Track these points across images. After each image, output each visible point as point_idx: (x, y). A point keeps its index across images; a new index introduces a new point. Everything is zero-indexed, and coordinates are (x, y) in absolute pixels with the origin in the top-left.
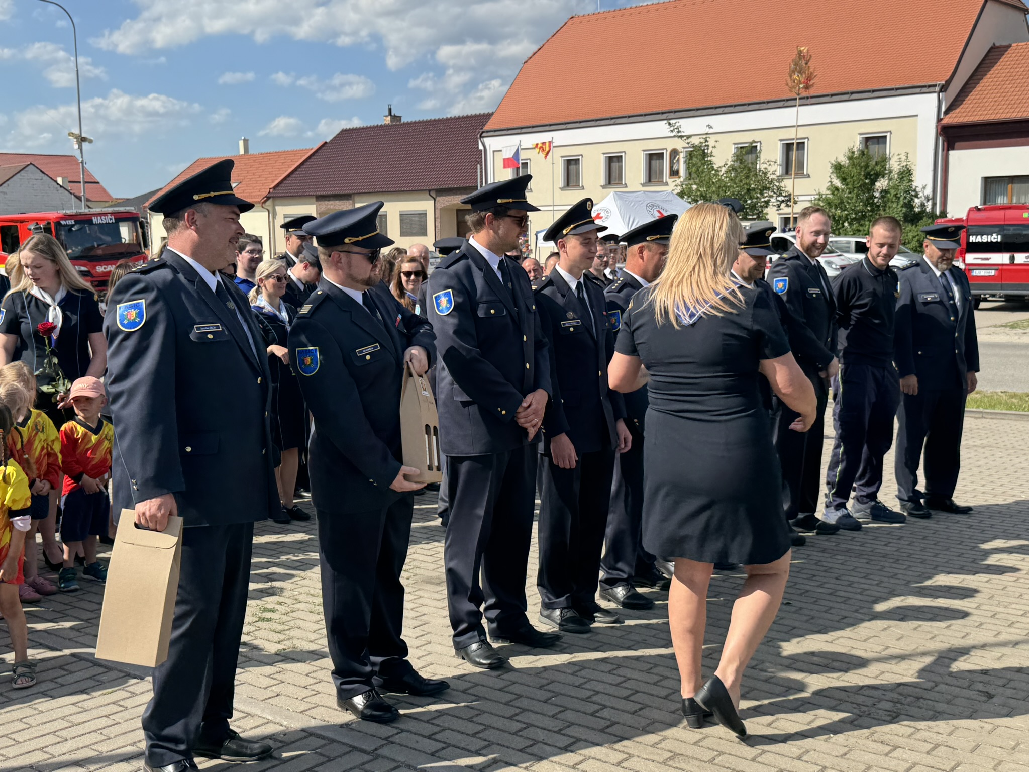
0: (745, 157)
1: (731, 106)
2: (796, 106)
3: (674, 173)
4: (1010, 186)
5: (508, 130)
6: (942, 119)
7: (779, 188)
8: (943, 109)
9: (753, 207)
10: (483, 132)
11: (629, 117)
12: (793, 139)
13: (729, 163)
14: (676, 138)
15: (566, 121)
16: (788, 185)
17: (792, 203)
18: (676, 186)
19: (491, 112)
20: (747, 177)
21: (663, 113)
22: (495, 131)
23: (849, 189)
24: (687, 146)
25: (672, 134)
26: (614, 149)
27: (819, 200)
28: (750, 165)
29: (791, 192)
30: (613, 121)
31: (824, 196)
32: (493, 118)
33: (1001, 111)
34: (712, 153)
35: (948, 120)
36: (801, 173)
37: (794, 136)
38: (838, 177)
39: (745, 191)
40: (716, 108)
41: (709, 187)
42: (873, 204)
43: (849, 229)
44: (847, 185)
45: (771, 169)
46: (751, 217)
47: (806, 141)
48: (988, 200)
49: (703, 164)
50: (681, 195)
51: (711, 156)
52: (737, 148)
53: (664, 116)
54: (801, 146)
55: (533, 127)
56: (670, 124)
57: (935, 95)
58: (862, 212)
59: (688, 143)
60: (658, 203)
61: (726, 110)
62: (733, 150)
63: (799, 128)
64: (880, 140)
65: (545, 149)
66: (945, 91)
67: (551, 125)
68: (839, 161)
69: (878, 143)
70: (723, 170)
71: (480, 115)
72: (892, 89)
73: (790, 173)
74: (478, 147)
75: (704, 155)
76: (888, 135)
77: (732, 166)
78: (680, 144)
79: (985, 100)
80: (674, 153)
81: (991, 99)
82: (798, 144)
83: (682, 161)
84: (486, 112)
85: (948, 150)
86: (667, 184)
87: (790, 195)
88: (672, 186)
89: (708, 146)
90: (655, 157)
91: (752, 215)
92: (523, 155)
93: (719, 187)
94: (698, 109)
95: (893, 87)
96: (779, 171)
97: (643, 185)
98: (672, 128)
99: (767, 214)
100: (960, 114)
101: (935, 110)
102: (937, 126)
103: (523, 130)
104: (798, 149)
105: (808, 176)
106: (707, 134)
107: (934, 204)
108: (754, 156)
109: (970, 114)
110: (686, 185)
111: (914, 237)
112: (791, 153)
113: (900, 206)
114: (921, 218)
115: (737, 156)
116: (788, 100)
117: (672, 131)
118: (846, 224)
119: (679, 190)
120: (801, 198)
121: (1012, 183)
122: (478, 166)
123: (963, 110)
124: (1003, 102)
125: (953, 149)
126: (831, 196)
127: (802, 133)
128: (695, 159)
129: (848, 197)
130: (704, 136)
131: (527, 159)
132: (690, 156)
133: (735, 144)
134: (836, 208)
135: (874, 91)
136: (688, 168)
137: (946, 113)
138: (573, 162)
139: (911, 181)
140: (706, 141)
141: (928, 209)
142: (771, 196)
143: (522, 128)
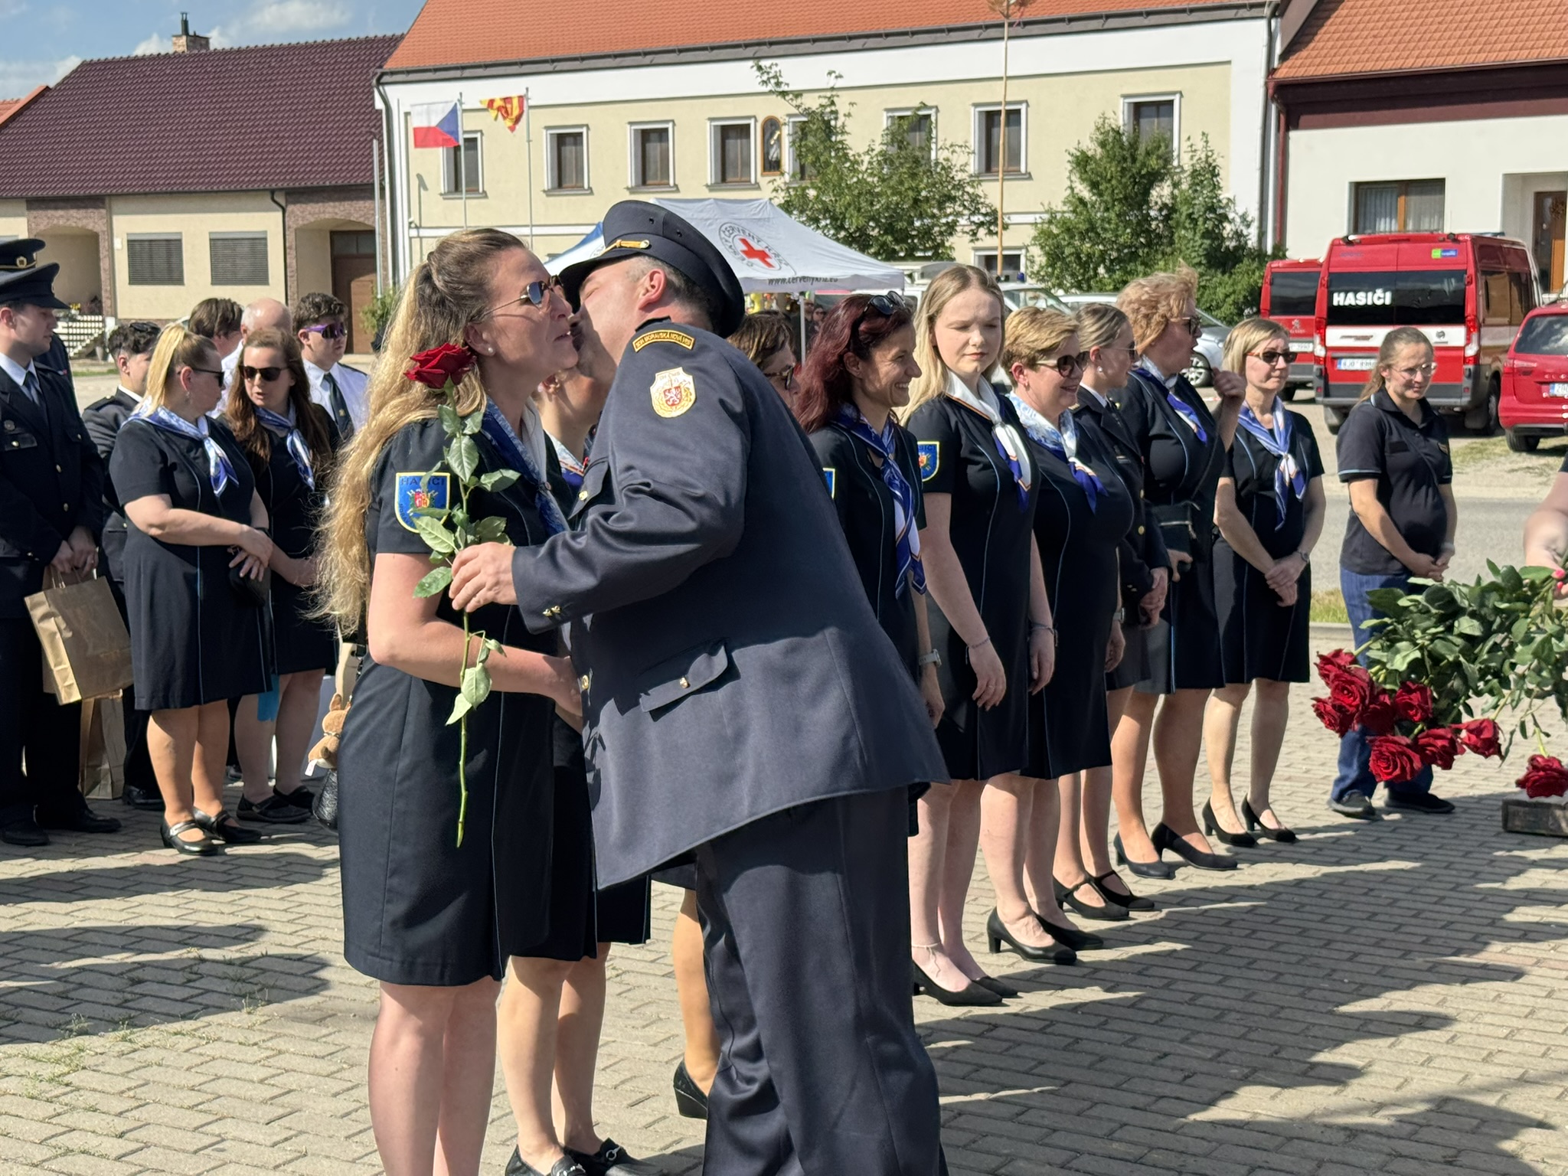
0: (909, 137)
1: (879, 36)
2: (1002, 38)
3: (772, 165)
4: (1402, 200)
5: (436, 70)
6: (1275, 70)
7: (974, 199)
8: (1278, 50)
9: (926, 233)
10: (383, 74)
11: (681, 51)
12: (999, 104)
13: (878, 148)
14: (774, 97)
15: (554, 57)
16: (990, 191)
17: (999, 229)
18: (775, 190)
19: (398, 33)
20: (913, 176)
21: (747, 46)
22: (409, 72)
23: (1106, 202)
24: (795, 111)
25: (765, 89)
26: (651, 115)
27: (1050, 222)
28: (918, 153)
29: (997, 205)
30: (648, 59)
31: (1059, 216)
32: (403, 44)
33: (1385, 55)
34: (844, 126)
35: (1288, 71)
36: (1014, 170)
37: (1000, 99)
38: (1083, 180)
39: (911, 202)
40: (851, 38)
41: (841, 194)
42: (1148, 232)
43: (1107, 281)
44: (1100, 195)
45: (958, 160)
46: (919, 254)
47: (1023, 107)
48: (1361, 225)
49: (828, 149)
50: (787, 207)
51: (843, 133)
52: (892, 117)
53: (750, 51)
54: (1014, 116)
55: (487, 66)
56: (760, 68)
57: (1263, 23)
58: (1130, 247)
59: (798, 107)
60: (744, 224)
61: (871, 42)
62: (884, 123)
63: (1009, 82)
64: (1163, 108)
65: (510, 111)
66: (1282, 15)
67: (522, 63)
68: (1085, 149)
69: (1158, 116)
70: (867, 159)
71: (375, 40)
72: (1183, 11)
73: (994, 169)
74: (373, 105)
75: (829, 130)
76: (1176, 99)
77: (882, 153)
78: (781, 109)
79: (1355, 34)
80: (771, 126)
81: (1365, 33)
82: (1009, 113)
83: (786, 141)
84: (389, 34)
85: (1287, 130)
86: (757, 187)
87: (995, 212)
88: (769, 190)
89: (835, 112)
90: (732, 134)
91: (925, 250)
92: (467, 124)
93: (860, 194)
94: (815, 41)
95: (1184, 6)
96: (973, 166)
97: (711, 188)
98: (765, 78)
99: (951, 248)
100: (1308, 61)
101: (1264, 51)
102: (1266, 84)
103: (467, 73)
104: (1008, 124)
105: (1029, 176)
106: (833, 89)
107: (1262, 235)
108: (924, 134)
109: (1327, 60)
110: (795, 189)
111: (1227, 296)
112: (995, 130)
113: (1198, 235)
114: (1239, 260)
115: (893, 134)
116: (987, 27)
117: (764, 82)
118: (1101, 270)
119: (781, 197)
120: (1015, 219)
121: (1407, 194)
122: (375, 142)
123: (1314, 53)
124: (1389, 39)
125: (1296, 127)
126: (1071, 216)
127: (1016, 92)
128: (811, 140)
129: (1103, 220)
130: (828, 94)
131: (476, 132)
132: (802, 131)
133: (888, 110)
134: (1083, 239)
135: (1149, 14)
136: (799, 156)
137: (1284, 57)
138: (569, 140)
139: (1216, 187)
140: (833, 103)
141: (1252, 242)
142: (959, 214)
143: (463, 68)
